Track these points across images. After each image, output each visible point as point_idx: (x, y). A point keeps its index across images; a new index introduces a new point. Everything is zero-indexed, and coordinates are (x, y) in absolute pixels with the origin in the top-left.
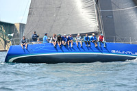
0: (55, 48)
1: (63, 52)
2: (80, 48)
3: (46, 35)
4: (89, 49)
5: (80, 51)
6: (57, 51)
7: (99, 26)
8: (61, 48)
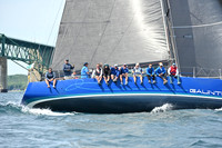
0: (100, 85)
1: (112, 91)
2: (140, 86)
3: (86, 65)
4: (154, 87)
5: (140, 91)
6: (103, 91)
7: (171, 52)
8: (109, 86)
